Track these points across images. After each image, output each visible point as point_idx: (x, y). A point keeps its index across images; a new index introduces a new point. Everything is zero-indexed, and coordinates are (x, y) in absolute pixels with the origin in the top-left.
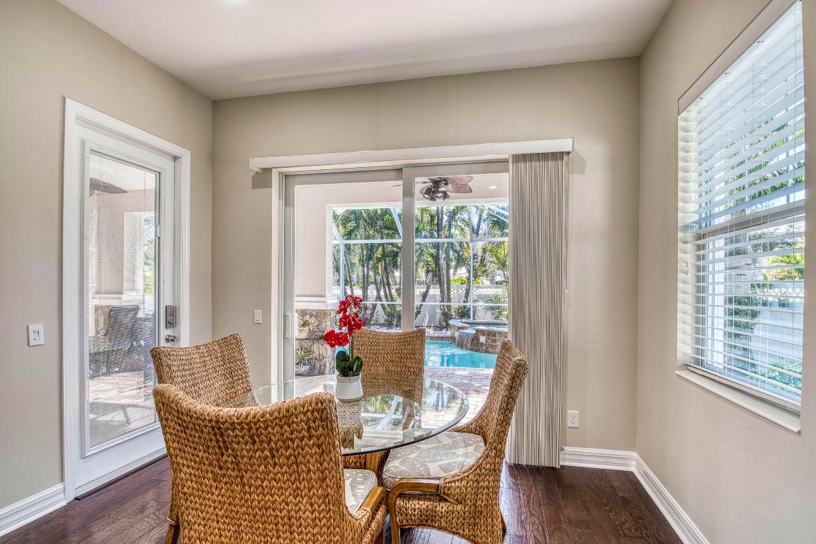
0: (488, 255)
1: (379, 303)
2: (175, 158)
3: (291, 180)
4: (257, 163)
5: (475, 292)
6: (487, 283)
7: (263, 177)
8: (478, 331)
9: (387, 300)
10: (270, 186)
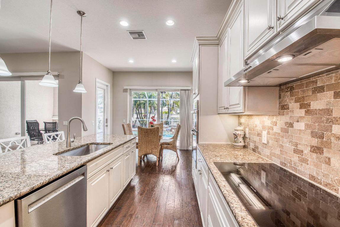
0: (175, 105)
1: (138, 120)
2: (107, 86)
3: (131, 90)
4: (125, 87)
5: (170, 116)
6: (174, 113)
7: (125, 91)
8: (172, 128)
9: (140, 119)
10: (127, 92)
